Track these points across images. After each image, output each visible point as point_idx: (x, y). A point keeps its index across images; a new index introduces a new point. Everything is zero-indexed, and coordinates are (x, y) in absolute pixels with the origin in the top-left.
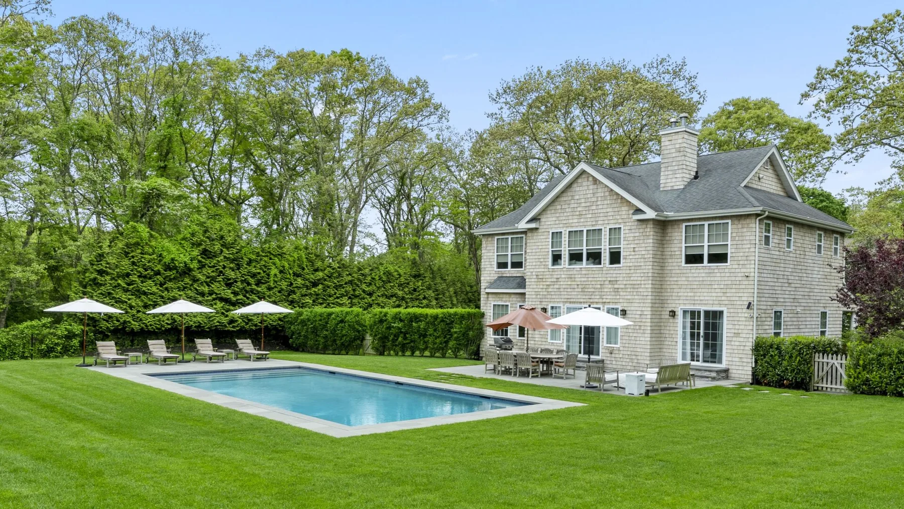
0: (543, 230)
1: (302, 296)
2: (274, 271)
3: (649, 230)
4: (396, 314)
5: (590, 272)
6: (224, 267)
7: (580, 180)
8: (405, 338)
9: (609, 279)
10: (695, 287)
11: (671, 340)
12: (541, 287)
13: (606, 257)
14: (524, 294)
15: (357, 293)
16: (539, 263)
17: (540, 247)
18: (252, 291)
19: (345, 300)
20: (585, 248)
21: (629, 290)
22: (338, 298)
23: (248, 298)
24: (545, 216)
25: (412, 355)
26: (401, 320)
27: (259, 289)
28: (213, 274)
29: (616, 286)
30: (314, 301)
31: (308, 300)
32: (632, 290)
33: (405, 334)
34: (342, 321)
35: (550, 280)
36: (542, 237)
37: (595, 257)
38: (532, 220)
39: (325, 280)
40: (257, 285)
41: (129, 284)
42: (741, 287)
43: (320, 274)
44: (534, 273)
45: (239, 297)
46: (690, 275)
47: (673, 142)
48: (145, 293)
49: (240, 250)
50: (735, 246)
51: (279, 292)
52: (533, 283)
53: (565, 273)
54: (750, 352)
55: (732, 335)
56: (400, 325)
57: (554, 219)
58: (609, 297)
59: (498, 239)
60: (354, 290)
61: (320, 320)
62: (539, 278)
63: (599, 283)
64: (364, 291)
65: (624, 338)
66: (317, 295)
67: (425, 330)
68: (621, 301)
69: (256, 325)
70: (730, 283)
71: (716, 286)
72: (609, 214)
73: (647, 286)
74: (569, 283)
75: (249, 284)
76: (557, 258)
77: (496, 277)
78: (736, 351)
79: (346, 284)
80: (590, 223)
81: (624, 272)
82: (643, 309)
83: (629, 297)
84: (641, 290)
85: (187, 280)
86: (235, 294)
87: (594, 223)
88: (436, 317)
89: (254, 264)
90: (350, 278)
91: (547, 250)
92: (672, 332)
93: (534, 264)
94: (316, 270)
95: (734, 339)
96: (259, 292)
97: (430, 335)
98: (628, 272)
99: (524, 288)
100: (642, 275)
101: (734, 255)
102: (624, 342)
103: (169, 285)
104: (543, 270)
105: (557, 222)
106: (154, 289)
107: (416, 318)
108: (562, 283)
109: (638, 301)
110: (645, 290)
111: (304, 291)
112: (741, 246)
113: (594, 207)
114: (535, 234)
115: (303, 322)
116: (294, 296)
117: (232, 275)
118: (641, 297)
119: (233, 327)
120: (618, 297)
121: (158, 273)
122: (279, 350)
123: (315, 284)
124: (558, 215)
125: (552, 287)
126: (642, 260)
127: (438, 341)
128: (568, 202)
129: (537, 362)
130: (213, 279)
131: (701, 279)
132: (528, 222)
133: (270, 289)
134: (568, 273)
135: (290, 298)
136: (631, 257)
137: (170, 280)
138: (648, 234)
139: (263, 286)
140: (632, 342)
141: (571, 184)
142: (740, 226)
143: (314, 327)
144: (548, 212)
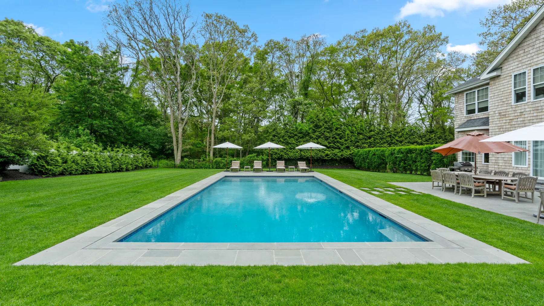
0: (505, 76)
1: (363, 143)
2: (348, 132)
4: (400, 149)
6: (324, 131)
8: (405, 163)
12: (504, 121)
14: (488, 130)
15: (393, 141)
16: (501, 103)
17: (502, 90)
18: (338, 142)
19: (386, 145)
22: (382, 144)
23: (336, 145)
24: (506, 64)
25: (411, 173)
26: (402, 153)
27: (341, 141)
28: (319, 135)
30: (369, 146)
31: (365, 145)
33: (405, 160)
34: (374, 154)
35: (513, 115)
36: (503, 82)
38: (494, 70)
39: (375, 135)
40: (340, 139)
41: (284, 140)
43: (373, 133)
44: (497, 112)
45: (331, 145)
48: (290, 144)
49: (332, 124)
51: (351, 142)
52: (496, 120)
53: (530, 106)
56: (401, 156)
57: (516, 64)
59: (467, 94)
60: (392, 140)
61: (366, 154)
62: (502, 115)
64: (397, 141)
66: (371, 143)
67: (416, 158)
69: (339, 157)
74: (535, 115)
75: (336, 139)
76: (520, 96)
77: (466, 120)
79: (386, 137)
85: (307, 138)
86: (329, 143)
88: (421, 151)
89: (338, 130)
90: (389, 134)
91: (510, 91)
93: (497, 104)
94: (371, 131)
96: (341, 142)
97: (419, 161)
99: (488, 125)
103: (300, 140)
104: (506, 108)
105: (520, 65)
106: (294, 142)
107: (410, 151)
108: (526, 116)
111: (364, 141)
114: (497, 81)
115: (360, 156)
116: (358, 144)
117: (328, 135)
119: (328, 158)
121: (296, 135)
122: (351, 168)
123: (370, 138)
124: (520, 59)
125: (515, 120)
127: (423, 165)
128: (532, 45)
129: (483, 183)
130: (319, 137)
132: (489, 73)
133: (346, 141)
134: (534, 106)
135: (356, 145)
137: (301, 138)
139: (343, 139)
141: (536, 27)
143: (363, 158)
144: (510, 59)
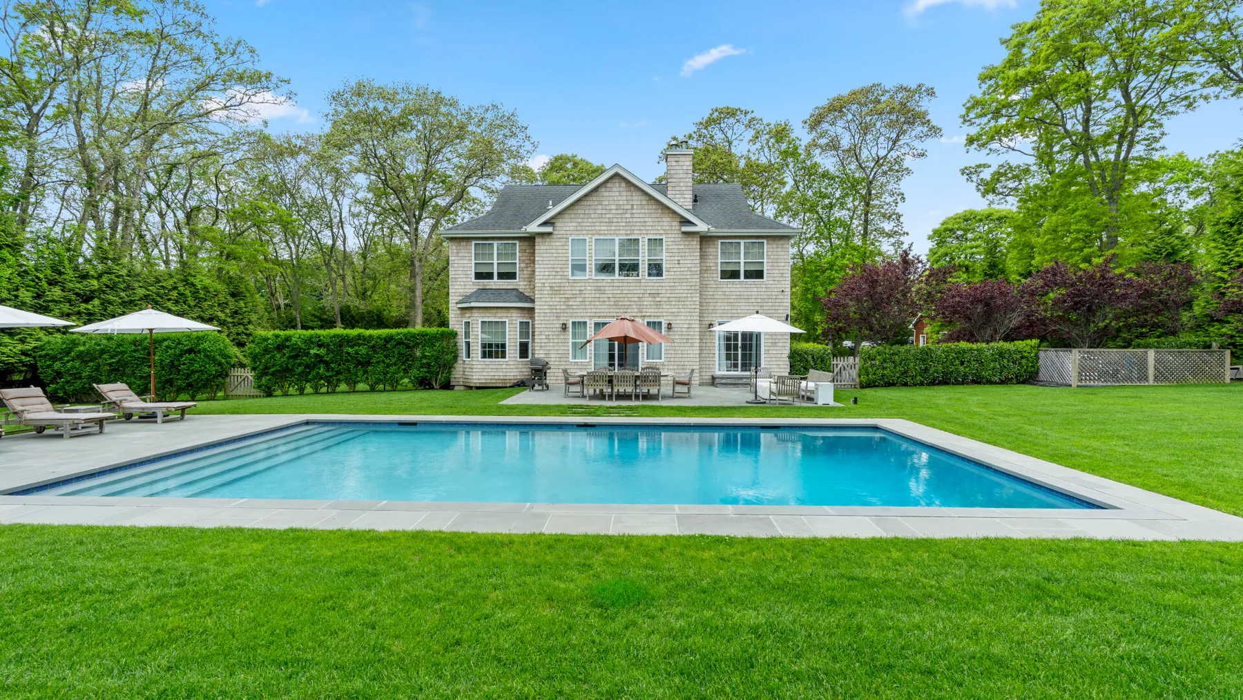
0: (559, 236)
3: (695, 243)
4: (311, 338)
5: (625, 284)
7: (609, 185)
9: (649, 292)
10: (732, 301)
11: (708, 352)
12: (558, 300)
13: (643, 268)
14: (532, 309)
16: (554, 273)
17: (557, 255)
20: (617, 258)
21: (673, 303)
24: (561, 220)
26: (322, 345)
29: (657, 299)
32: (677, 303)
35: (571, 292)
36: (557, 244)
37: (630, 268)
38: (545, 224)
42: (777, 301)
44: (546, 285)
46: (727, 290)
47: (680, 163)
50: (771, 264)
52: (547, 296)
53: (592, 284)
54: (787, 359)
55: (770, 344)
56: (320, 351)
57: (575, 224)
58: (650, 310)
59: (476, 244)
62: (555, 291)
63: (636, 296)
65: (669, 352)
67: (369, 356)
68: (665, 314)
70: (766, 297)
71: (753, 301)
72: (648, 224)
73: (694, 299)
74: (597, 296)
76: (579, 268)
77: (475, 288)
78: (773, 359)
80: (624, 232)
81: (667, 284)
82: (691, 322)
83: (673, 310)
84: (688, 303)
87: (629, 232)
88: (388, 340)
91: (565, 259)
92: (709, 345)
93: (547, 273)
95: (772, 348)
97: (377, 363)
98: (673, 284)
99: (532, 301)
100: (689, 288)
101: (770, 272)
102: (669, 356)
104: (560, 281)
105: (579, 228)
107: (349, 341)
108: (587, 296)
109: (684, 314)
110: (692, 303)
112: (776, 264)
113: (629, 216)
114: (548, 240)
118: (689, 310)
120: (661, 310)
123: (85, 298)
124: (579, 220)
125: (573, 300)
126: (689, 273)
131: (738, 293)
132: (541, 225)
134: (596, 284)
136: (675, 269)
138: (694, 247)
140: (678, 356)
142: (775, 246)
144: (567, 216)
